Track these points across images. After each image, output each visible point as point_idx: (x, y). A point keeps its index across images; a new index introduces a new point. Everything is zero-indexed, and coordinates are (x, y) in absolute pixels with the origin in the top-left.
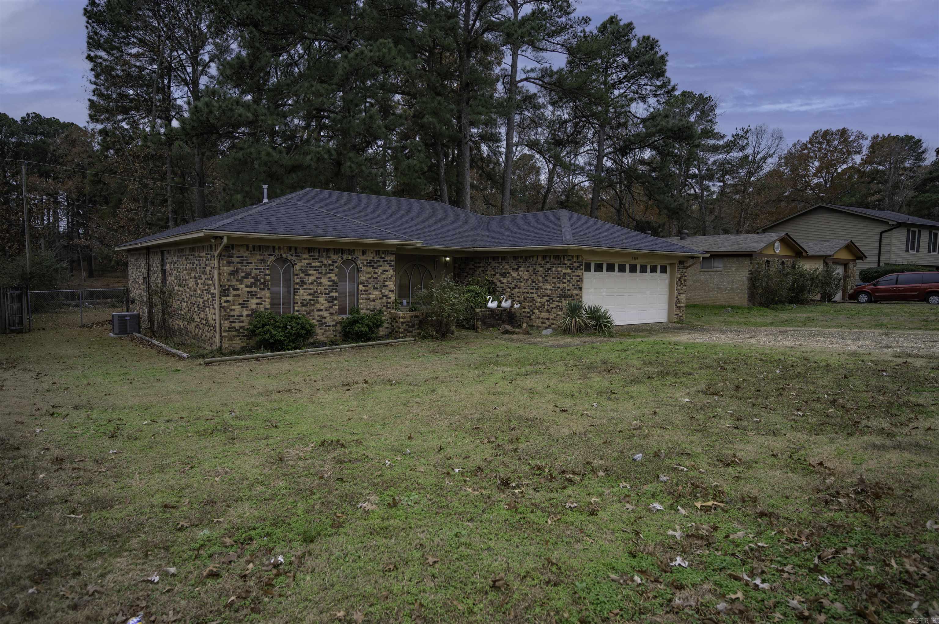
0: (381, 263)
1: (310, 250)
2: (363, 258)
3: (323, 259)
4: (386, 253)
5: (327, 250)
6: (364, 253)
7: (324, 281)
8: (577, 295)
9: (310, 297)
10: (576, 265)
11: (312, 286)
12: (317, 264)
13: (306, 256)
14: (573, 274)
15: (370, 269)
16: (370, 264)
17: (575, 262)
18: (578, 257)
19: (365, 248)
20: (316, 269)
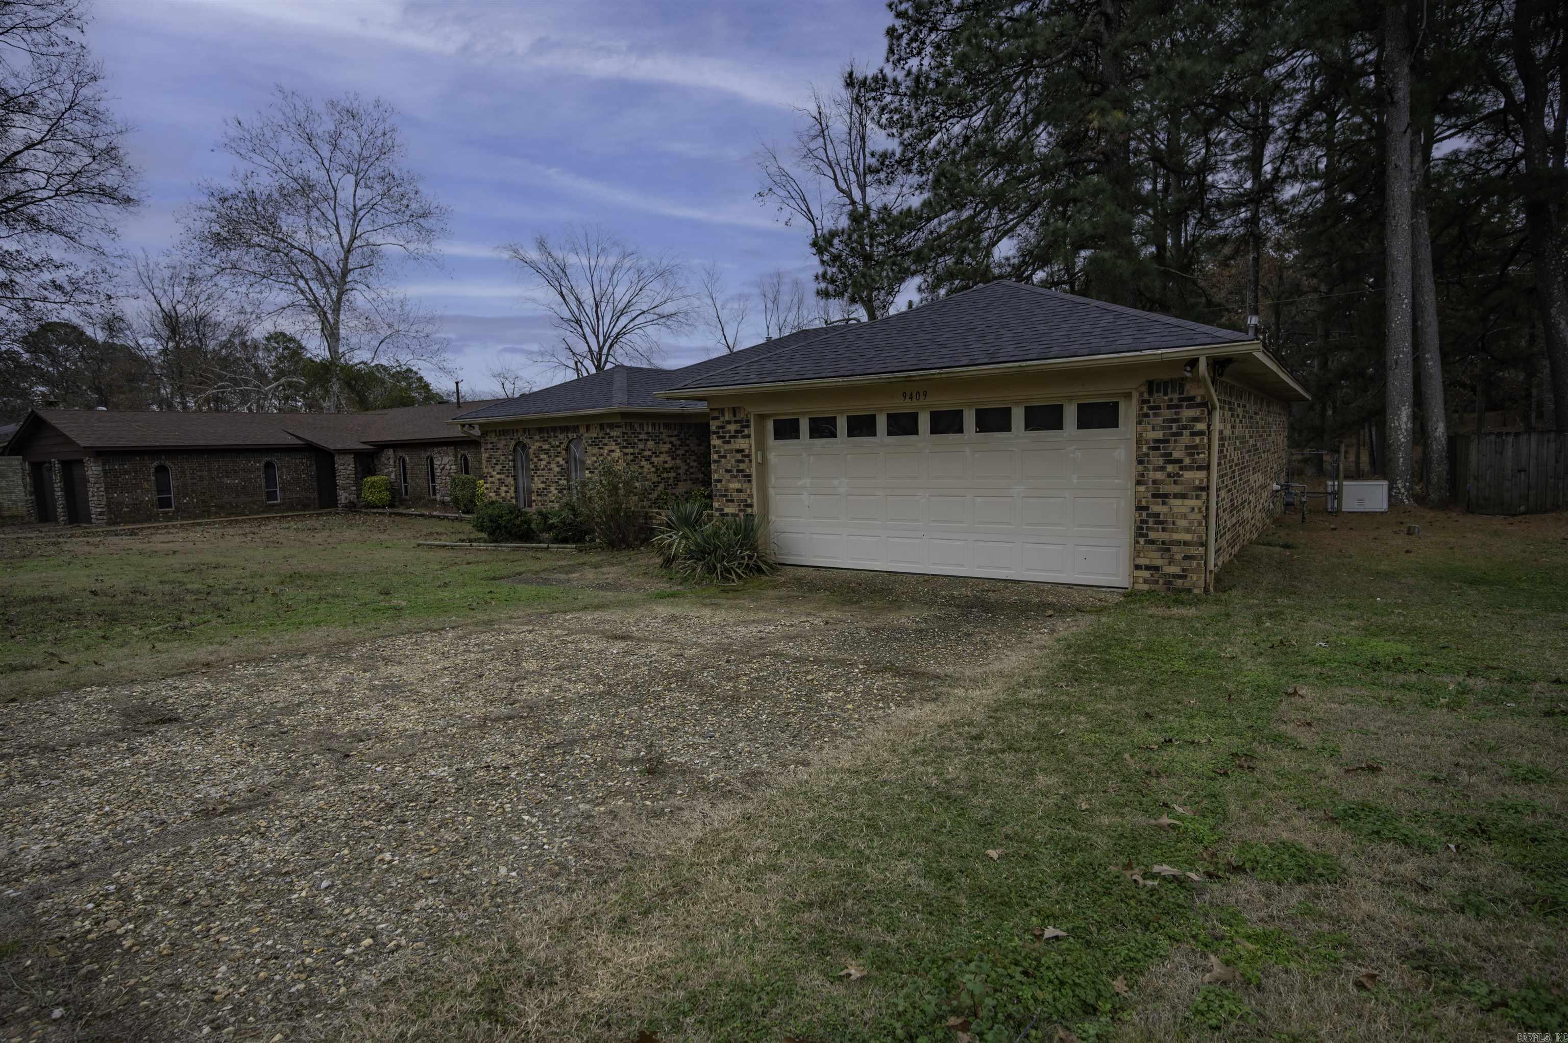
0: (606, 441)
1: (540, 430)
2: (586, 435)
3: (551, 440)
4: (612, 426)
5: (554, 429)
6: (588, 428)
7: (553, 466)
8: (739, 491)
9: (543, 486)
10: (732, 427)
11: (544, 473)
12: (546, 447)
13: (537, 437)
14: (727, 447)
15: (595, 450)
16: (594, 444)
17: (729, 422)
18: (734, 411)
19: (588, 421)
20: (547, 452)
